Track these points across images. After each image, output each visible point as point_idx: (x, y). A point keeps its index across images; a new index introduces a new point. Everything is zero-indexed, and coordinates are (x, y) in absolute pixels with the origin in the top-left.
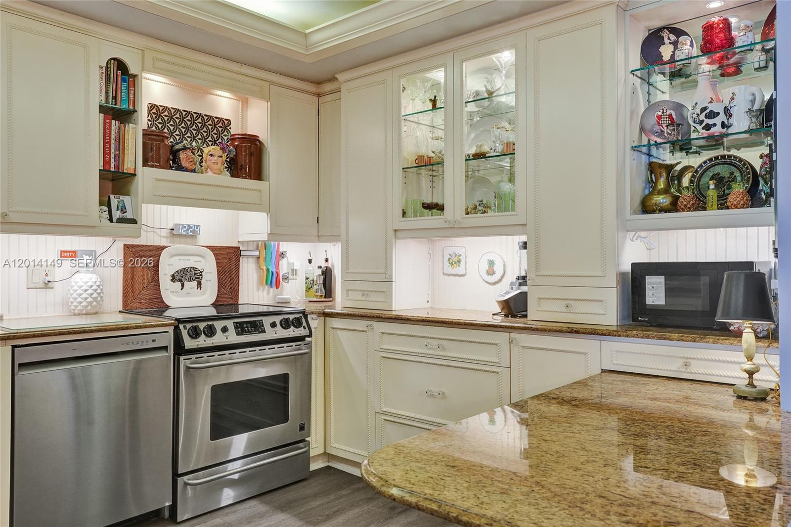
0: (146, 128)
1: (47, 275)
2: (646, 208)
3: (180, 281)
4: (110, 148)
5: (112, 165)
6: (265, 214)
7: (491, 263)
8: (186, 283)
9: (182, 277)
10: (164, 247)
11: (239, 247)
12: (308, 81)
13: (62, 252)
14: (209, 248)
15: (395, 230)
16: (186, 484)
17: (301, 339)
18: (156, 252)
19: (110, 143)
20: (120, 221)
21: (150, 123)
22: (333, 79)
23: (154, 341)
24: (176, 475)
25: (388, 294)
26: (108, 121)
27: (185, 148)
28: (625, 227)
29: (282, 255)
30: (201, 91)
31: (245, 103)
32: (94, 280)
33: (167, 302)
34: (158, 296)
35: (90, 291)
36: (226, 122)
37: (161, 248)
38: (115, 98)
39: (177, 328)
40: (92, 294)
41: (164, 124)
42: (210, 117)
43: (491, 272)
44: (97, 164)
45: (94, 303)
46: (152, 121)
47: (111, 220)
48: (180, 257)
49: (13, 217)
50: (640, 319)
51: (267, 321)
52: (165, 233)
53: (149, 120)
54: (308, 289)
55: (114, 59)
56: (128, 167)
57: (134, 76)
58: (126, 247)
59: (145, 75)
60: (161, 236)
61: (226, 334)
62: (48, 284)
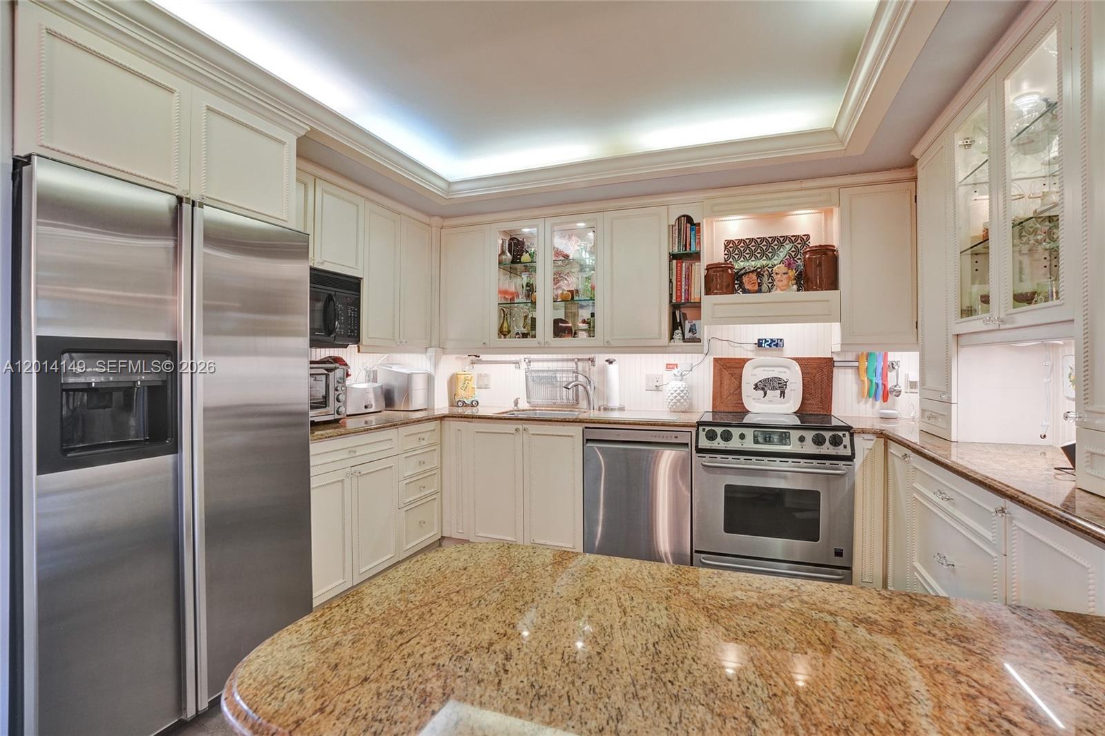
0: (721, 261)
1: (658, 381)
3: (763, 389)
5: (683, 298)
6: (838, 325)
8: (768, 392)
9: (763, 386)
10: (747, 360)
11: (832, 358)
13: (667, 364)
14: (796, 359)
15: (957, 335)
16: (700, 561)
18: (741, 363)
19: (681, 281)
21: (726, 257)
23: (676, 437)
24: (693, 552)
26: (679, 265)
27: (749, 273)
29: (892, 366)
30: (777, 216)
31: (829, 213)
34: (740, 402)
35: (675, 395)
36: (805, 238)
37: (745, 361)
38: (685, 245)
39: (698, 430)
40: (676, 397)
41: (740, 254)
42: (787, 237)
45: (678, 404)
46: (729, 255)
48: (762, 369)
49: (614, 343)
51: (794, 434)
52: (751, 347)
53: (726, 254)
55: (684, 216)
56: (695, 297)
57: (699, 224)
58: (714, 360)
59: (707, 220)
60: (747, 350)
61: (743, 441)
62: (658, 389)
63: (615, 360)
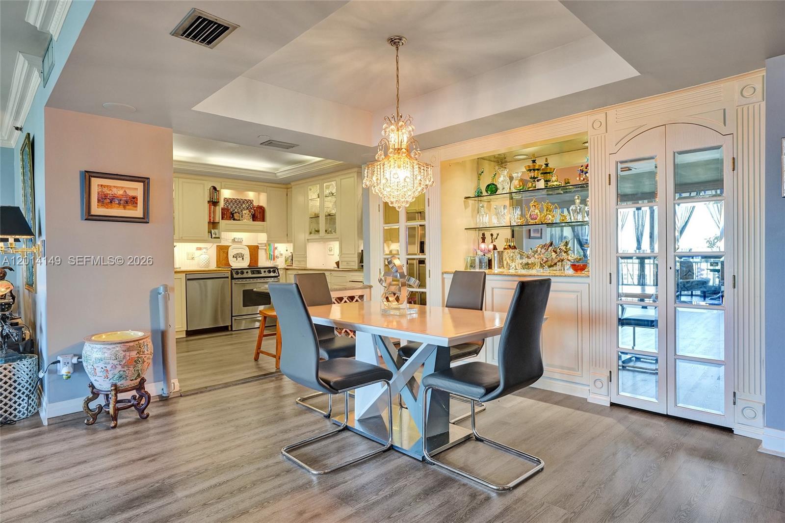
0: (223, 207)
3: (236, 257)
4: (211, 215)
5: (212, 220)
6: (265, 234)
8: (238, 258)
10: (230, 246)
11: (258, 246)
12: (281, 185)
13: (197, 248)
14: (247, 246)
16: (235, 319)
17: (274, 277)
18: (228, 247)
19: (211, 213)
20: (214, 238)
22: (290, 184)
24: (232, 316)
25: (305, 261)
26: (210, 206)
27: (236, 212)
29: (276, 248)
30: (242, 192)
31: (259, 195)
32: (207, 257)
33: (231, 265)
34: (228, 262)
35: (206, 260)
36: (252, 201)
38: (212, 199)
39: (231, 271)
41: (229, 204)
42: (245, 200)
44: (207, 220)
45: (207, 263)
46: (225, 204)
47: (212, 238)
48: (236, 249)
51: (262, 271)
52: (230, 241)
54: (286, 261)
55: (212, 186)
56: (217, 220)
57: (219, 191)
58: (217, 246)
59: (222, 190)
62: (193, 258)
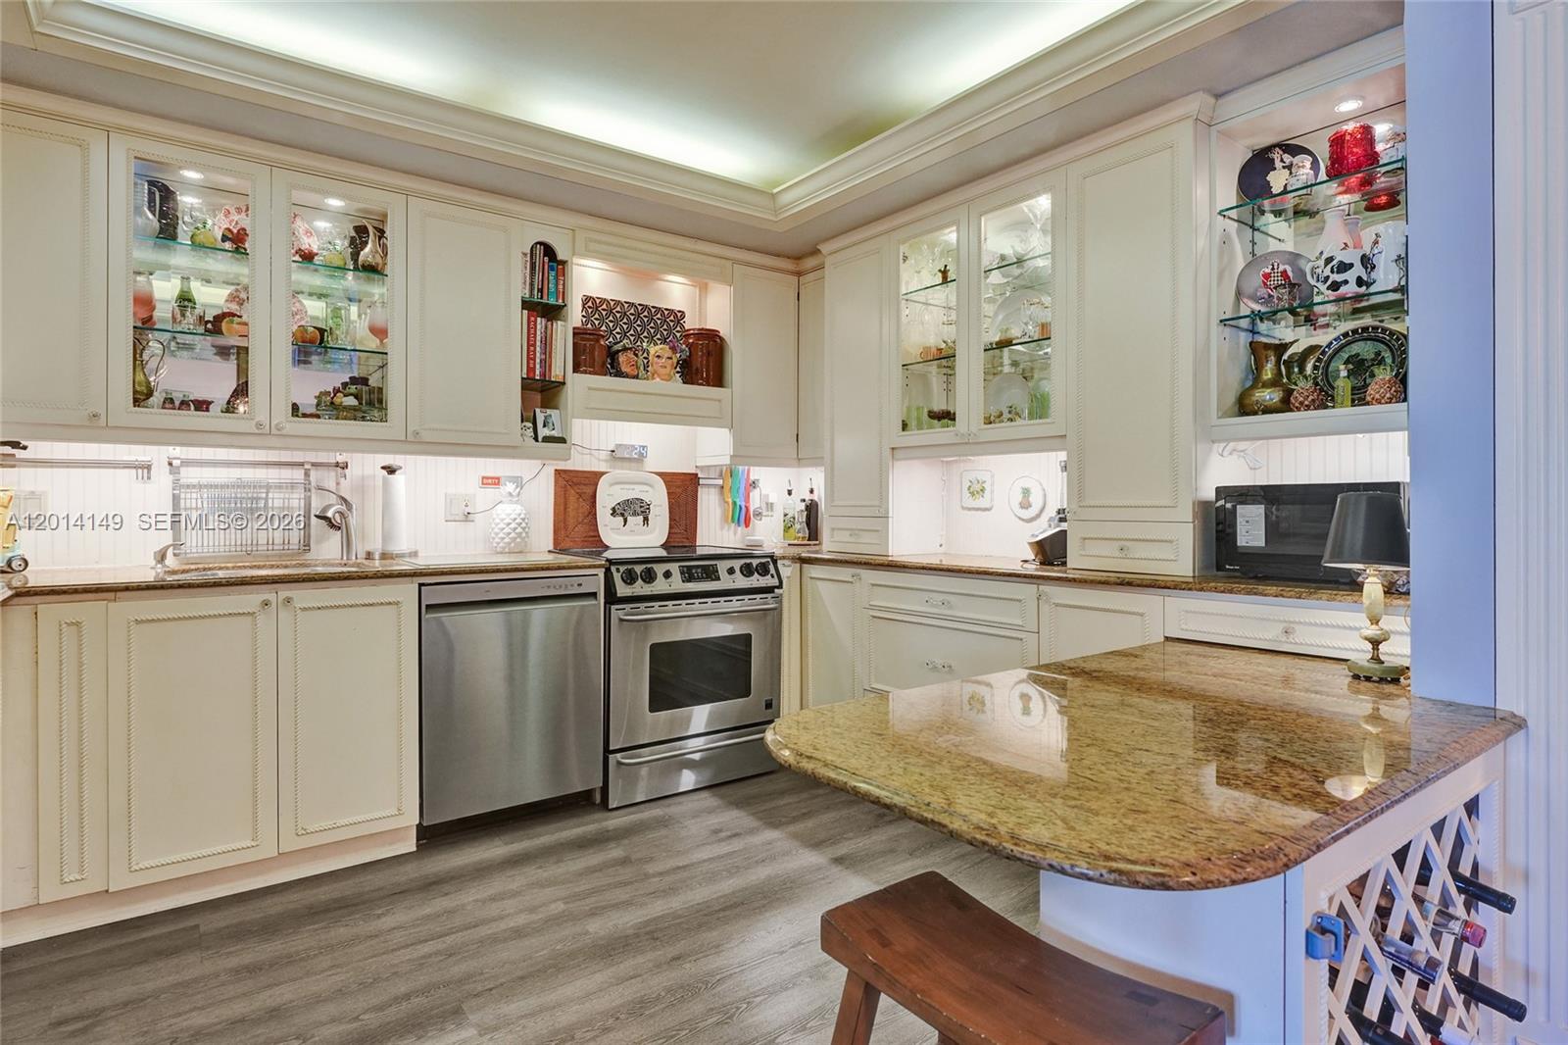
0: (579, 325)
1: (467, 506)
2: (1244, 407)
3: (622, 515)
4: (535, 351)
5: (538, 372)
6: (725, 431)
7: (1026, 492)
8: (629, 518)
9: (622, 510)
10: (603, 474)
11: (697, 474)
12: (784, 256)
13: (483, 478)
14: (660, 474)
15: (893, 449)
16: (619, 763)
17: (769, 590)
18: (594, 478)
19: (534, 345)
20: (547, 439)
21: (584, 320)
22: (815, 252)
23: (580, 585)
24: (607, 751)
25: (883, 533)
26: (532, 319)
27: (625, 349)
28: (1209, 436)
29: (754, 484)
30: (646, 277)
31: (704, 289)
32: (518, 512)
33: (606, 541)
34: (596, 534)
35: (513, 526)
36: (679, 314)
37: (599, 475)
38: (541, 291)
39: (608, 572)
40: (515, 529)
41: (602, 319)
42: (658, 309)
43: (1025, 505)
44: (516, 373)
45: (518, 540)
46: (587, 317)
47: (536, 439)
48: (622, 486)
49: (426, 436)
50: (1227, 567)
51: (722, 566)
52: (604, 455)
53: (583, 316)
54: (787, 529)
55: (541, 243)
56: (556, 373)
57: (563, 263)
58: (558, 472)
59: (576, 260)
60: (599, 460)
61: (669, 580)
62: (467, 517)
63: (401, 468)
